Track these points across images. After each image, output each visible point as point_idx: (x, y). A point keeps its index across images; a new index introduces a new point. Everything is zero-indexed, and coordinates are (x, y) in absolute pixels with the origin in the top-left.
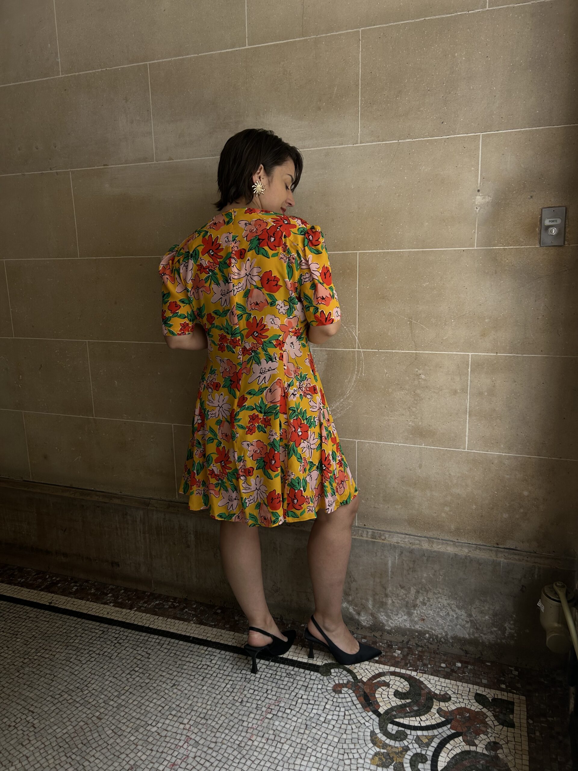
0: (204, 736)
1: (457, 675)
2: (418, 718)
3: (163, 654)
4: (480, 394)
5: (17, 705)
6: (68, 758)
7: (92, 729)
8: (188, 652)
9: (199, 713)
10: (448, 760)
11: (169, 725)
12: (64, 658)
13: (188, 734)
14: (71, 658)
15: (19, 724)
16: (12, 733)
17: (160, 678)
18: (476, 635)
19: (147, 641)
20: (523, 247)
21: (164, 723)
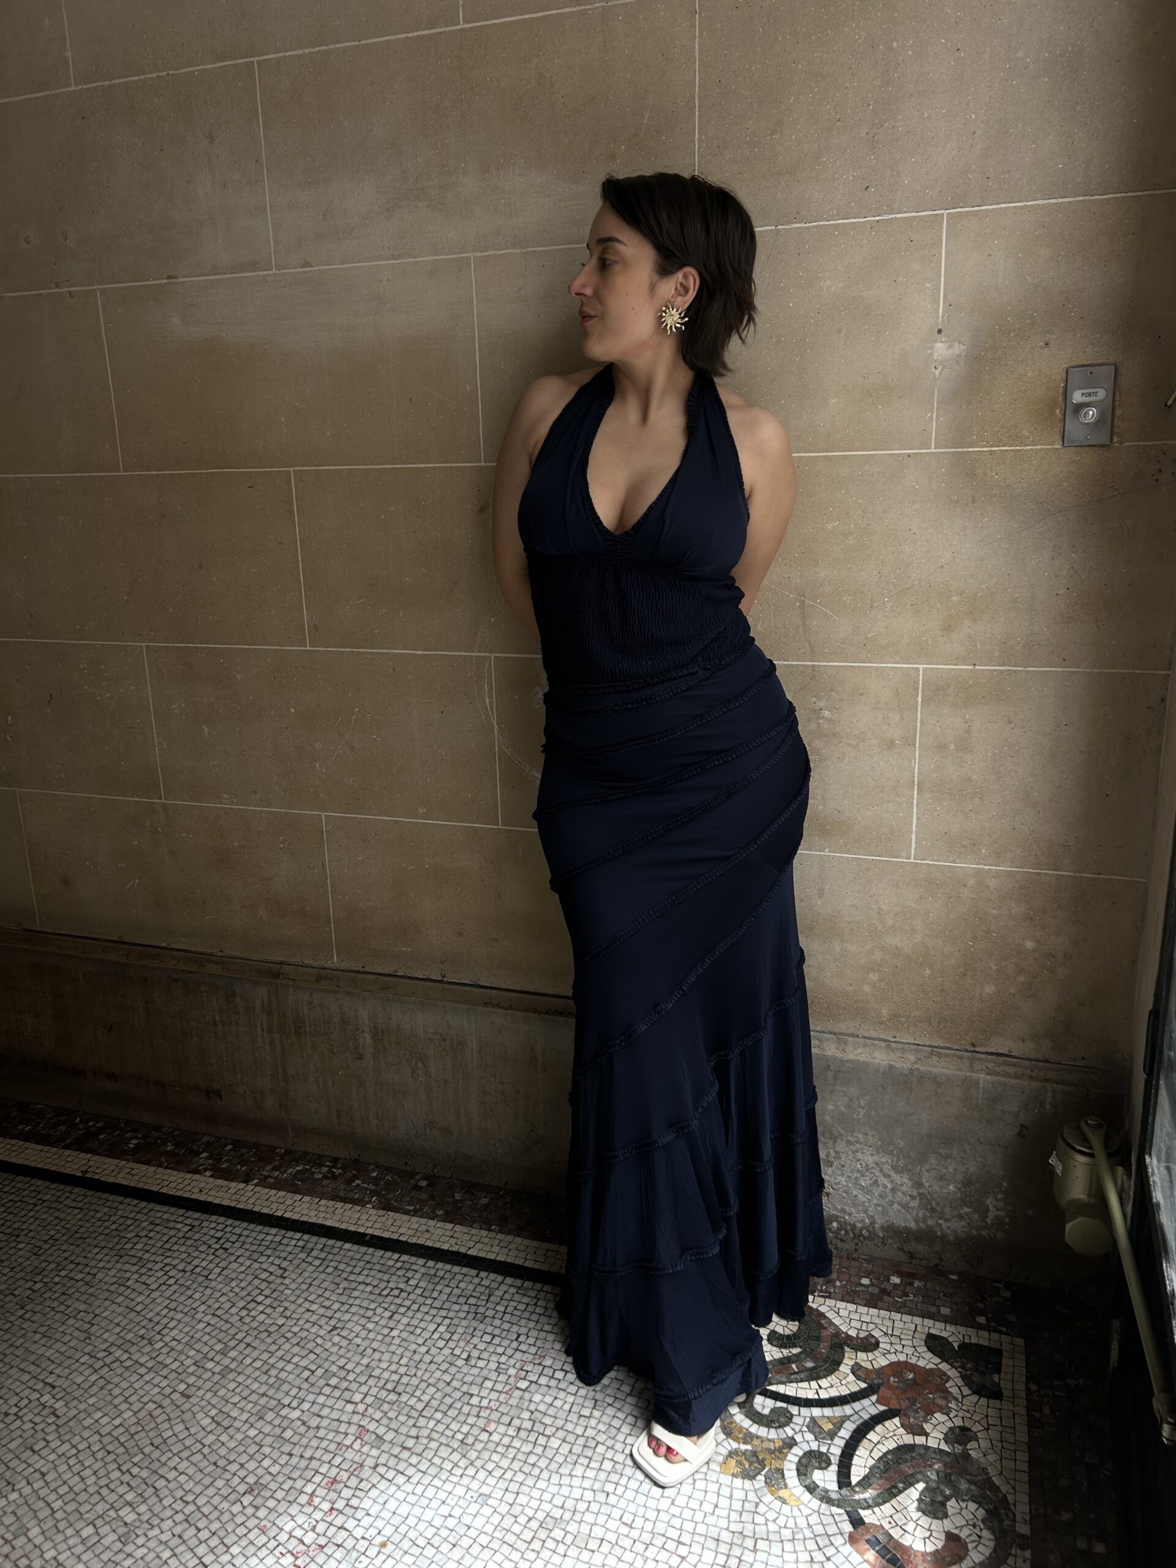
0: (394, 1425)
1: (891, 1300)
2: (814, 1384)
3: (311, 1268)
4: (942, 747)
5: (21, 1373)
6: (123, 1473)
7: (172, 1416)
8: (361, 1264)
9: (383, 1382)
10: (871, 1462)
11: (323, 1405)
12: (114, 1280)
13: (362, 1423)
14: (129, 1279)
15: (25, 1410)
16: (12, 1427)
17: (307, 1315)
18: (930, 1223)
19: (280, 1243)
20: (1029, 448)
21: (314, 1403)
